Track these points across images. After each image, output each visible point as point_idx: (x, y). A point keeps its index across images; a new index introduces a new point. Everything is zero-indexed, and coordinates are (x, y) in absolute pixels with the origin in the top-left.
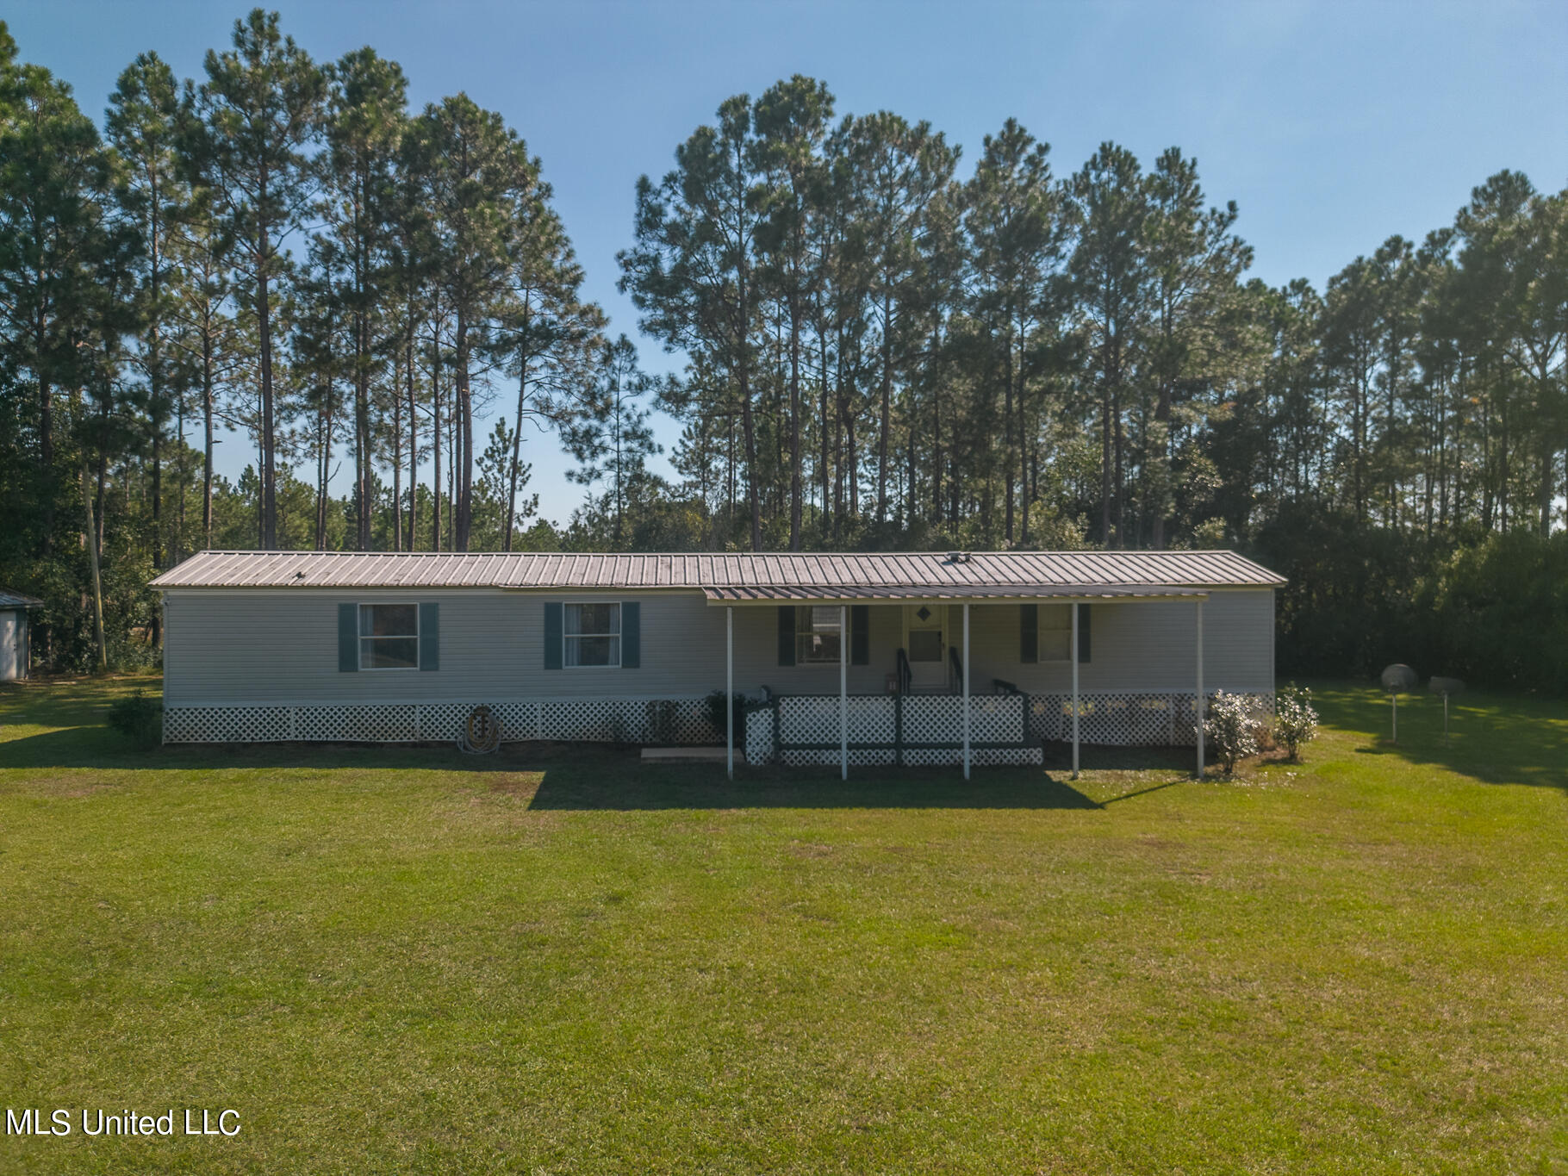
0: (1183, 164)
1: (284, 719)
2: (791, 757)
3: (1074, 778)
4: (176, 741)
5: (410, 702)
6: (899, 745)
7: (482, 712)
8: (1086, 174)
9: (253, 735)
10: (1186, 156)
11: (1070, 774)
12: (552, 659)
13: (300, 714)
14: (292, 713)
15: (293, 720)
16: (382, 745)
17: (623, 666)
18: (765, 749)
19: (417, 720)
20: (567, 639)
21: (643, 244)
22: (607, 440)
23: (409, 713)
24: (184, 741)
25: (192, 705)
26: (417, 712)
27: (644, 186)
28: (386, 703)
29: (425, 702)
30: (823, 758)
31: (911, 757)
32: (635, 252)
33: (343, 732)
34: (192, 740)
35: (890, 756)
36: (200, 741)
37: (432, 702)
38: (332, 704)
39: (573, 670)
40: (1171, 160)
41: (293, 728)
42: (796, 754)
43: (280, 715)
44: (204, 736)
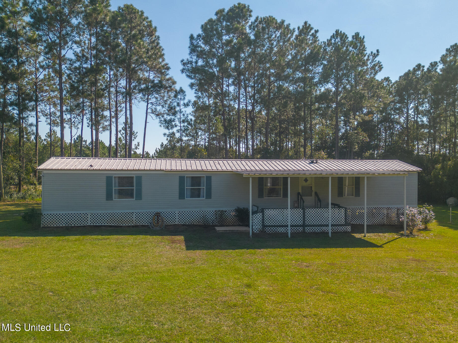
0: (360, 38)
1: (86, 218)
2: (268, 230)
3: (365, 236)
4: (46, 226)
5: (131, 211)
6: (304, 226)
7: (158, 215)
8: (331, 40)
9: (74, 223)
10: (361, 35)
11: (363, 235)
12: (182, 196)
13: (92, 216)
14: (89, 215)
15: (89, 218)
16: (121, 226)
17: (206, 198)
18: (259, 227)
19: (134, 218)
20: (186, 188)
21: (191, 57)
22: (177, 123)
23: (131, 215)
24: (49, 226)
25: (52, 213)
26: (134, 215)
27: (192, 37)
28: (123, 211)
29: (137, 211)
30: (279, 230)
31: (308, 229)
32: (188, 60)
33: (107, 222)
34: (52, 226)
35: (301, 229)
36: (55, 226)
37: (140, 211)
38: (103, 212)
39: (188, 200)
40: (356, 36)
41: (89, 221)
42: (269, 229)
43: (85, 216)
44: (57, 224)
